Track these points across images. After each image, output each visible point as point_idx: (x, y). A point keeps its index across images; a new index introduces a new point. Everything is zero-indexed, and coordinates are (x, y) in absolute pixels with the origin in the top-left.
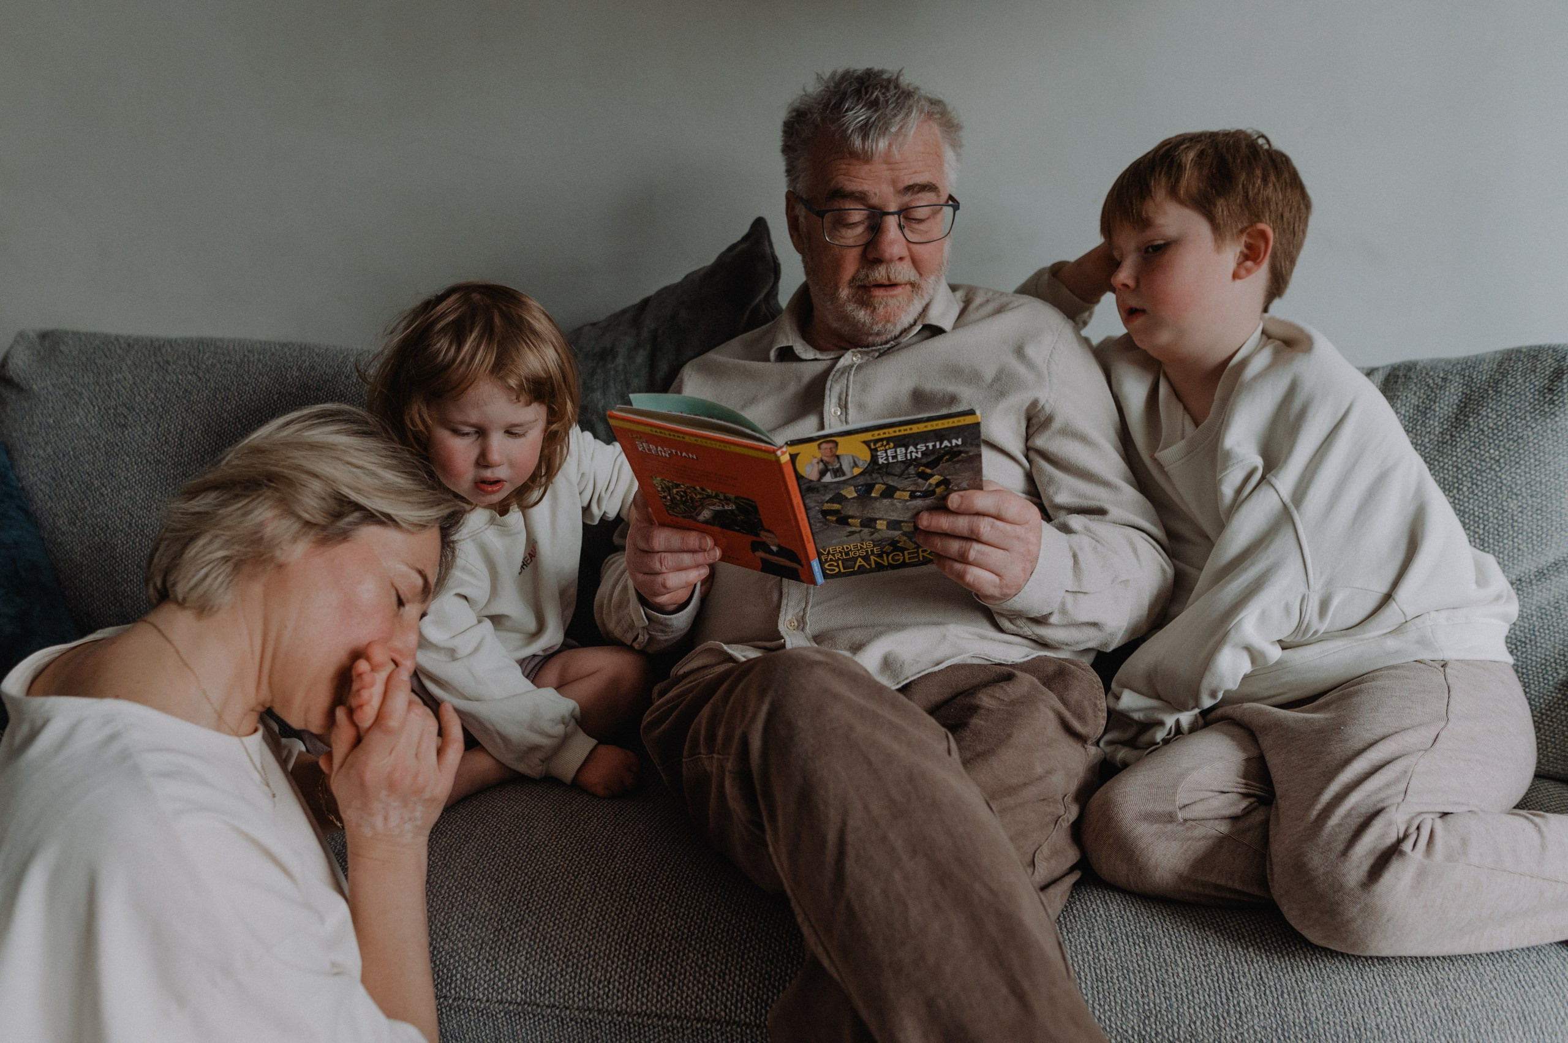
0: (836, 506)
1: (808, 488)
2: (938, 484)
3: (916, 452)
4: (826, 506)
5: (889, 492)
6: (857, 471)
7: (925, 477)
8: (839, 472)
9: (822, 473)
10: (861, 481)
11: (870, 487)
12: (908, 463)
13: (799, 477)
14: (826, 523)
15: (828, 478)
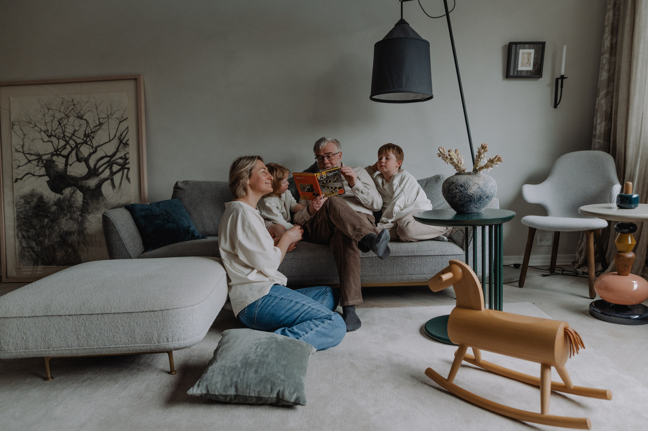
0: (323, 184)
1: (319, 181)
2: (336, 180)
3: (332, 174)
4: (322, 184)
5: (330, 181)
6: (325, 178)
7: (334, 178)
8: (323, 178)
9: (321, 178)
10: (326, 179)
11: (327, 181)
12: (332, 176)
13: (318, 179)
14: (322, 188)
15: (321, 179)
